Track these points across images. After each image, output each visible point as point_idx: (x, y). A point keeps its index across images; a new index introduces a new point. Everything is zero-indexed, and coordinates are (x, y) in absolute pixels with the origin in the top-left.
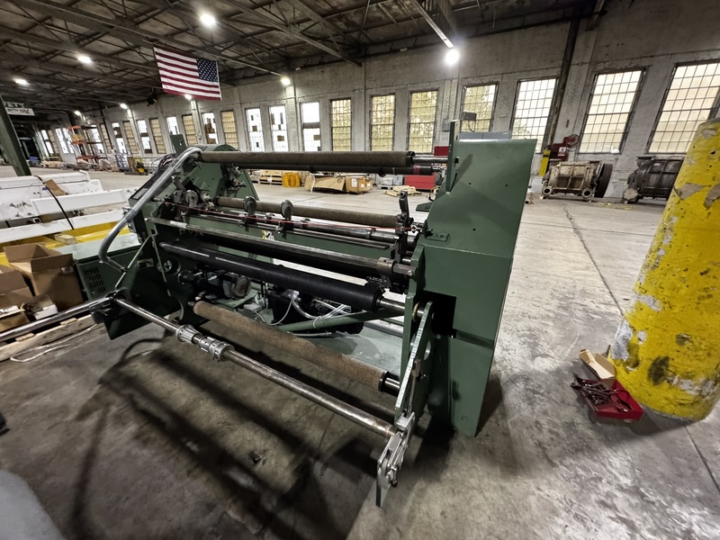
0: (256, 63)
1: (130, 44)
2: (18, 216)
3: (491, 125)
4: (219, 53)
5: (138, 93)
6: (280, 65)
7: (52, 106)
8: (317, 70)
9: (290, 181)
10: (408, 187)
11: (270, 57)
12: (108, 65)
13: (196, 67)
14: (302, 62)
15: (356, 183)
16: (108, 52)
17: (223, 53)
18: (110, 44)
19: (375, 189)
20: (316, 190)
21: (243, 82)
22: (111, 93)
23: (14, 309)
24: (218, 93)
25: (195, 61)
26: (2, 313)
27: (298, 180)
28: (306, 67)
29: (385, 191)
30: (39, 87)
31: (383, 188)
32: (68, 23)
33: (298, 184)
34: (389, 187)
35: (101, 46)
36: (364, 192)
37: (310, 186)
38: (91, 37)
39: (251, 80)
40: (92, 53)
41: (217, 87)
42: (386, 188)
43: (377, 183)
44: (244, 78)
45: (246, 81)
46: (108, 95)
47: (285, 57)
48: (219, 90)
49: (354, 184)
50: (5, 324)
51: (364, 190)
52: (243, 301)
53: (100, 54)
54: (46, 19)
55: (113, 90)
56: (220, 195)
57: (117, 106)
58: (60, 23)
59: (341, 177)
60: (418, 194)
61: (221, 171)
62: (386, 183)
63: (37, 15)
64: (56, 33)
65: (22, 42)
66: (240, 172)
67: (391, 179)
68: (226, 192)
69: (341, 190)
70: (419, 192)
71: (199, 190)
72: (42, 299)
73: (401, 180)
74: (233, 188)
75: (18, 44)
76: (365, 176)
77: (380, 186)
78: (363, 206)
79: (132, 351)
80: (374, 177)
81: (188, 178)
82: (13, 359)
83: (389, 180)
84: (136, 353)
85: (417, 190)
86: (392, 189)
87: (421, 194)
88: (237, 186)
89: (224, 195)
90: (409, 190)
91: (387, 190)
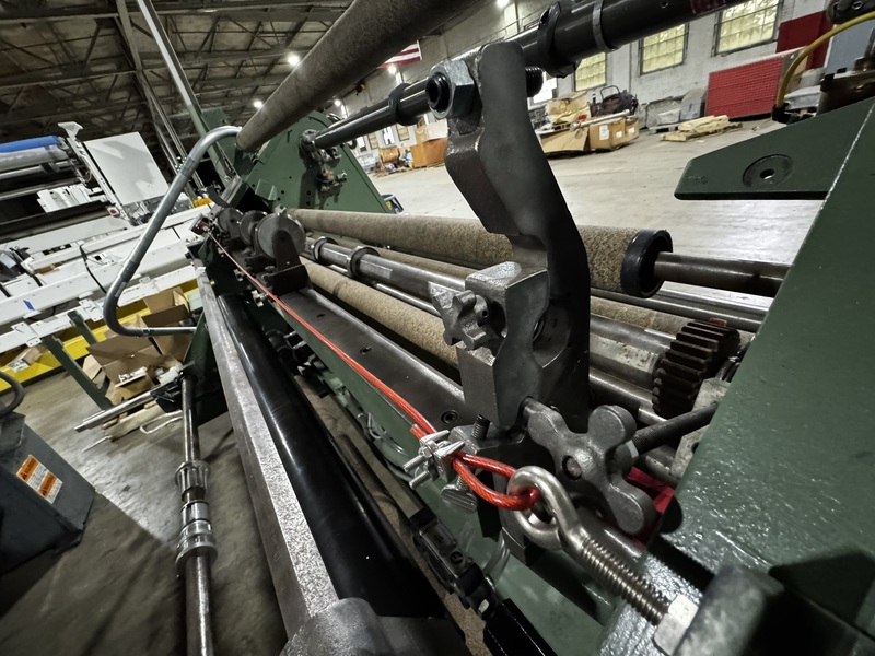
1: (328, 23)
10: (712, 118)
15: (607, 132)
18: (311, 31)
19: (644, 136)
23: (141, 372)
24: (417, 50)
29: (662, 135)
31: (659, 131)
32: (274, 23)
34: (672, 127)
35: (305, 37)
36: (622, 146)
38: (295, 31)
40: (298, 50)
42: (666, 130)
43: (649, 124)
45: (454, 21)
48: (417, 46)
49: (604, 134)
50: (132, 390)
51: (623, 141)
53: (304, 48)
54: (259, 27)
56: (308, 203)
57: (332, 105)
58: (268, 27)
59: (583, 128)
60: (734, 127)
61: (302, 161)
62: (667, 120)
63: (250, 26)
64: (267, 40)
65: (249, 62)
66: (328, 156)
67: (676, 111)
68: (317, 196)
69: (582, 149)
70: (736, 124)
71: (268, 201)
72: (167, 358)
73: (697, 109)
74: (324, 188)
75: (247, 66)
76: (625, 117)
77: (653, 129)
78: (617, 169)
79: (229, 438)
80: (644, 114)
81: (244, 185)
82: (141, 429)
83: (671, 114)
84: (231, 442)
85: (731, 121)
86: (677, 129)
87: (740, 126)
88: (331, 183)
89: (314, 202)
90: (715, 124)
91: (667, 134)
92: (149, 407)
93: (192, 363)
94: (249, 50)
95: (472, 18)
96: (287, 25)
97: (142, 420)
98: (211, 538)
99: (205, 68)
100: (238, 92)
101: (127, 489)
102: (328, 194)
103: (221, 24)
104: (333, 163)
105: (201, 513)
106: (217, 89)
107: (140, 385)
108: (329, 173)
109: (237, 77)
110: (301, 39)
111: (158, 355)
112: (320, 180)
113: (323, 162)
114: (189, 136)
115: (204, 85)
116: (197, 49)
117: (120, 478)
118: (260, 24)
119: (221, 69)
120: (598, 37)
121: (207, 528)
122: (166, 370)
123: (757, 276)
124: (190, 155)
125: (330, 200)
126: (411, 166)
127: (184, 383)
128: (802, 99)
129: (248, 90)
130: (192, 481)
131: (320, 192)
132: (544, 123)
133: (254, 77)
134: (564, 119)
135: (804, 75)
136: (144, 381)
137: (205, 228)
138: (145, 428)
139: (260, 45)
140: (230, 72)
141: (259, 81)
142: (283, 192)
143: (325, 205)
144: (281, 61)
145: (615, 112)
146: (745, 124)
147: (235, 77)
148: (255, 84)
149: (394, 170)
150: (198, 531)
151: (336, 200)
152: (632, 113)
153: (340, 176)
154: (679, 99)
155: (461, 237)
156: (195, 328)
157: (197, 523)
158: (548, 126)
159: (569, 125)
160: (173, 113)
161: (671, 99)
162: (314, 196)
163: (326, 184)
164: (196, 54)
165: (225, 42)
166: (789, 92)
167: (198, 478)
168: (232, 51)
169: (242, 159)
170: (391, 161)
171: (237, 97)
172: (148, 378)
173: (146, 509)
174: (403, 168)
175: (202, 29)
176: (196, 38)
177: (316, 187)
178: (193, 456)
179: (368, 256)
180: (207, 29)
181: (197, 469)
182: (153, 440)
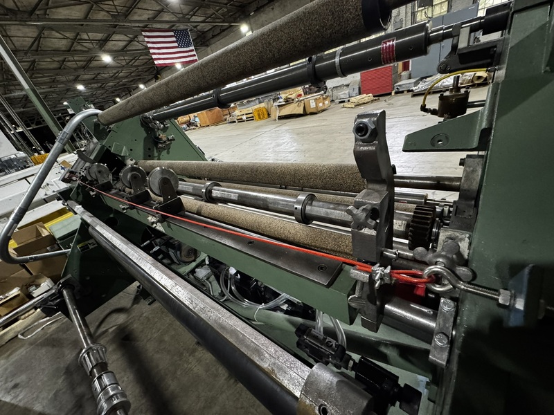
0: (220, 20)
1: (131, 36)
2: (46, 195)
3: (450, 7)
4: (189, 21)
5: (147, 73)
6: (237, 15)
7: (104, 99)
8: (268, 9)
9: (259, 115)
10: (365, 95)
11: (229, 11)
12: (122, 58)
13: (174, 39)
14: (254, 6)
15: (314, 104)
16: (120, 48)
17: (191, 20)
18: (119, 41)
19: (333, 105)
20: (281, 118)
21: (212, 41)
22: (131, 79)
23: (15, 291)
24: (194, 55)
25: (172, 34)
26: (2, 299)
27: (266, 113)
28: (258, 10)
29: (342, 104)
30: (92, 88)
31: (340, 102)
32: (89, 34)
33: (266, 116)
34: (346, 100)
35: (115, 45)
36: (324, 110)
37: (275, 115)
38: (106, 40)
39: (219, 37)
40: (110, 52)
41: (192, 51)
42: (344, 102)
43: (334, 98)
44: (214, 36)
45: (215, 39)
46: (131, 81)
47: (240, 6)
48: (194, 53)
49: (313, 105)
50: (7, 307)
51: (323, 108)
52: (194, 264)
53: (115, 51)
54: (77, 36)
55: (132, 77)
56: (150, 156)
57: (138, 87)
58: (85, 36)
59: (301, 101)
60: (376, 100)
61: (143, 129)
62: (342, 96)
63: (70, 35)
64: (85, 44)
65: (71, 59)
66: (162, 126)
67: (346, 92)
68: (155, 151)
69: (302, 113)
70: (377, 98)
71: (120, 156)
72: (38, 277)
73: (357, 91)
74: (160, 145)
75: (69, 61)
76: (322, 95)
77: (337, 101)
78: (323, 124)
79: (103, 326)
80: (331, 93)
81: (103, 147)
82: (19, 336)
83: (345, 94)
84: (104, 329)
85: (374, 96)
86: (349, 101)
87: (379, 99)
88: (165, 142)
89: (153, 154)
90: (367, 98)
91: (345, 104)
92: (25, 318)
93: (69, 276)
94: (69, 50)
95: (227, 37)
96: (99, 36)
97: (19, 329)
98: (123, 395)
99: (34, 62)
100: (63, 79)
101: (16, 386)
102: (164, 149)
103: (46, 33)
104: (164, 130)
105: (109, 380)
106: (46, 77)
107: (15, 302)
108: (163, 136)
109: (61, 68)
110: (110, 45)
111: (29, 275)
112: (157, 141)
113: (158, 129)
114: (22, 110)
115: (33, 74)
116: (26, 49)
117: (7, 378)
118: (78, 34)
119: (46, 63)
120: (339, 71)
121: (118, 389)
122: (38, 286)
123: (438, 182)
124: (65, 130)
125: (164, 153)
126: (198, 125)
127: (65, 292)
128: (404, 86)
129: (71, 77)
130: (96, 360)
131: (157, 148)
132: (278, 98)
133: (76, 69)
134: (290, 96)
135: (402, 74)
136: (18, 298)
137: (74, 178)
138: (22, 335)
139: (79, 48)
140: (55, 65)
141: (81, 72)
142: (131, 150)
143: (161, 156)
144: (96, 58)
145: (316, 92)
146: (380, 98)
147: (60, 68)
148: (77, 74)
149: (188, 128)
150: (111, 393)
151: (168, 153)
152: (325, 93)
153: (170, 138)
154: (348, 85)
155: (284, 173)
156: (70, 250)
157: (109, 388)
158: (281, 100)
159: (293, 100)
160: (6, 94)
161: (343, 85)
162: (153, 151)
163: (161, 143)
164: (26, 53)
165: (50, 44)
166: (397, 82)
167: (100, 357)
168: (56, 51)
169: (100, 129)
170: (185, 123)
171: (62, 83)
172: (22, 295)
173: (38, 397)
174: (194, 127)
175: (30, 35)
176: (24, 41)
177: (154, 145)
178: (89, 342)
179: (215, 187)
180: (35, 35)
181: (98, 351)
182: (32, 343)
